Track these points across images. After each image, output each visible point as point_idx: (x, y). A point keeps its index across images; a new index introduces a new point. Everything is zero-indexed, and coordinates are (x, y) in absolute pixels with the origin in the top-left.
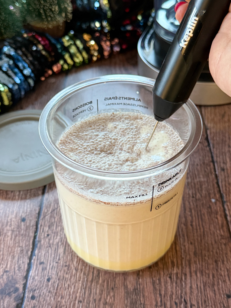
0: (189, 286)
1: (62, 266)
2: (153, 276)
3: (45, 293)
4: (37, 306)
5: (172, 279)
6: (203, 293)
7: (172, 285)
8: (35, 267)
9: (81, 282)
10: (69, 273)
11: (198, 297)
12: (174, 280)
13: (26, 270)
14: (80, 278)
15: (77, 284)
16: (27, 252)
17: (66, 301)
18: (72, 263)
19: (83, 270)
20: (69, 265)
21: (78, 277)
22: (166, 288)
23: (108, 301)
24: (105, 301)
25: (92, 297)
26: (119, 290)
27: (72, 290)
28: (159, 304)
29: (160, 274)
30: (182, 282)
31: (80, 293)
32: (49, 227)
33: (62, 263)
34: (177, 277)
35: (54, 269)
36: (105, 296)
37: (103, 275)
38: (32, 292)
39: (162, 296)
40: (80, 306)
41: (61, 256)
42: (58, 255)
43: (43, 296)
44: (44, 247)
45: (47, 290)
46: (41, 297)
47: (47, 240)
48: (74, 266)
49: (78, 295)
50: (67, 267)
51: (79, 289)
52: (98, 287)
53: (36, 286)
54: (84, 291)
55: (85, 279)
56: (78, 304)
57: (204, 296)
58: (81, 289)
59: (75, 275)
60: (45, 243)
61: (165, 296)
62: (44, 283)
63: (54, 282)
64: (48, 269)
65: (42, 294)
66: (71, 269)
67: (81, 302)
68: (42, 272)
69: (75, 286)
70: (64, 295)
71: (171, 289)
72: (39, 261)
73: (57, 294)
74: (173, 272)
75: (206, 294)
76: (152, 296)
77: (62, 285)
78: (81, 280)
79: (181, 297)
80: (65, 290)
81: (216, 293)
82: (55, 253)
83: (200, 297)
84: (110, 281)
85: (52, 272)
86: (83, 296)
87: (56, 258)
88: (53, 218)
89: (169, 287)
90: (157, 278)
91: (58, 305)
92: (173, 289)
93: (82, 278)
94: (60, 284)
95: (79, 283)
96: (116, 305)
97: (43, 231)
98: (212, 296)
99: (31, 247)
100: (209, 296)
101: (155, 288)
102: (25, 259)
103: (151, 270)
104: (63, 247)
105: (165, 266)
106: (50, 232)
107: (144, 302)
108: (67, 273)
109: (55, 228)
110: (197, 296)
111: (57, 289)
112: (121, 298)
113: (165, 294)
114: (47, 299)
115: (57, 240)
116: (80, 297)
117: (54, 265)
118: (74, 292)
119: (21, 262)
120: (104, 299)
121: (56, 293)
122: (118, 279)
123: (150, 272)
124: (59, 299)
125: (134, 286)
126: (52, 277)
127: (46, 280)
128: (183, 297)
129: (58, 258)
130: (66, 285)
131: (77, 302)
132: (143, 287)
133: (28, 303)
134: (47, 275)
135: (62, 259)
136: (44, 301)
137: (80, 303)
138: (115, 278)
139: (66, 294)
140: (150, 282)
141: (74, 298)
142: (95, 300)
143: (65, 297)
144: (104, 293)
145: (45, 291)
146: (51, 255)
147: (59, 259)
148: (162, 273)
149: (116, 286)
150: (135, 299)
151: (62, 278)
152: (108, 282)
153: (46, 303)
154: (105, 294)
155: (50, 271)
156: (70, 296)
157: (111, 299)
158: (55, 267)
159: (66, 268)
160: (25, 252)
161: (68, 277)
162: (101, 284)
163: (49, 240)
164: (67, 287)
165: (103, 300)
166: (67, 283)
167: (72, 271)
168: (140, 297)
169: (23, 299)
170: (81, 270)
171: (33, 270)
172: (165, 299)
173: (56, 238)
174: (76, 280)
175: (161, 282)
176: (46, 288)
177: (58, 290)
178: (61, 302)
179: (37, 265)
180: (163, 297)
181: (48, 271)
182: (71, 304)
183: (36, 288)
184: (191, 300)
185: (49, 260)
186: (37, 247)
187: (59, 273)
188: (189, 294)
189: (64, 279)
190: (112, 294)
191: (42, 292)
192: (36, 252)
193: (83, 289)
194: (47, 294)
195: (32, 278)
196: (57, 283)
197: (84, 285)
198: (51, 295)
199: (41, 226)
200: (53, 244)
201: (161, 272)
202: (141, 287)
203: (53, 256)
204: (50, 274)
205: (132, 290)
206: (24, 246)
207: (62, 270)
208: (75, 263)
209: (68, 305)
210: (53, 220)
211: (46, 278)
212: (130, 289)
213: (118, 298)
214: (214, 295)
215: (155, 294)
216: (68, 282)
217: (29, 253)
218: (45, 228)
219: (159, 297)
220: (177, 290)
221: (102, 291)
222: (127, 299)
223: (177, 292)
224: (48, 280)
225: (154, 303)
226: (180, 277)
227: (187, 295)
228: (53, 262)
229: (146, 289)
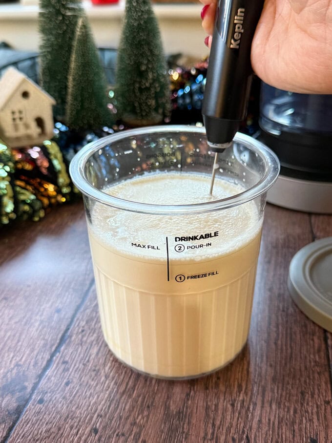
0: (258, 419)
1: (90, 370)
2: (209, 399)
3: (57, 398)
4: (42, 412)
5: (235, 408)
6: (277, 431)
7: (232, 415)
8: (55, 365)
9: (108, 392)
10: (96, 379)
11: (268, 436)
12: (237, 409)
13: (42, 367)
14: (109, 387)
15: (102, 394)
16: (51, 347)
17: (82, 412)
18: (103, 368)
19: (115, 378)
20: (99, 370)
21: (106, 385)
22: (224, 417)
23: (138, 421)
24: (134, 420)
25: (117, 413)
26: (157, 410)
27: (94, 401)
28: (209, 436)
29: (218, 398)
30: (249, 413)
31: (104, 405)
32: (87, 322)
33: (90, 366)
34: (242, 405)
35: (78, 372)
36: (135, 414)
37: (139, 387)
38: (42, 394)
39: (215, 427)
40: (98, 421)
41: (91, 358)
42: (89, 355)
43: (54, 402)
44: (74, 345)
45: (62, 395)
46: (51, 402)
47: (80, 336)
48: (105, 372)
49: (100, 408)
50: (95, 372)
51: (103, 400)
52: (130, 402)
53: (49, 388)
54: (108, 404)
55: (115, 389)
56: (97, 418)
57: (277, 436)
58: (105, 402)
59: (102, 383)
60: (77, 340)
61: (219, 428)
62: (60, 386)
63: (73, 388)
64: (71, 370)
65: (53, 399)
66: (100, 374)
67: (101, 416)
68: (62, 373)
69: (98, 397)
70: (82, 405)
71: (231, 419)
72: (62, 359)
73: (73, 402)
74: (237, 399)
75: (280, 434)
76: (201, 424)
77: (83, 392)
78: (110, 390)
79: (243, 432)
80: (85, 398)
81: (296, 434)
82: (85, 352)
83: (271, 436)
84: (147, 396)
85: (74, 374)
86: (106, 409)
87: (85, 359)
88: (95, 313)
89: (228, 417)
90: (214, 403)
91: (70, 416)
92: (233, 421)
93: (111, 387)
94: (80, 391)
95: (105, 393)
96: (147, 427)
97: (78, 325)
98: (289, 437)
99: (58, 341)
100: (284, 436)
101: (207, 415)
102: (46, 354)
103: (208, 391)
104: (97, 346)
105: (228, 390)
106: (86, 328)
107: (189, 430)
108: (93, 380)
109: (93, 324)
110: (266, 435)
111: (74, 396)
112: (158, 420)
113: (220, 424)
114: (58, 406)
115: (93, 338)
116: (102, 410)
117: (80, 367)
118: (95, 403)
119: (41, 357)
120: (134, 417)
121: (71, 402)
122: (159, 395)
123: (205, 394)
124: (74, 409)
125: (178, 409)
126: (72, 381)
127: (63, 384)
128: (246, 433)
129: (87, 359)
130: (88, 394)
131: (96, 415)
132: (192, 411)
133: (33, 407)
134: (67, 377)
135: (92, 361)
136: (53, 407)
137: (99, 418)
138: (156, 394)
139: (85, 404)
140: (203, 407)
141: (93, 410)
142: (121, 418)
143: (82, 407)
144: (135, 410)
145: (58, 396)
146: (79, 355)
147: (88, 361)
148: (222, 398)
149: (154, 404)
150: (177, 425)
151: (85, 384)
152: (145, 397)
153: (54, 410)
154: (136, 412)
155: (73, 373)
156: (89, 407)
157: (142, 420)
158: (80, 370)
159: (93, 374)
160: (48, 346)
161: (93, 384)
162: (133, 399)
163: (83, 336)
164: (88, 395)
165: (131, 418)
166: (89, 390)
167: (101, 378)
168: (184, 424)
169: (27, 401)
170: (113, 378)
171: (52, 369)
172: (219, 431)
173: (92, 336)
174: (102, 390)
175: (218, 409)
176: (61, 393)
177: (76, 398)
178: (75, 412)
179: (58, 363)
180: (216, 429)
181: (69, 373)
182: (87, 417)
183: (49, 390)
184: (257, 438)
185: (75, 360)
186: (65, 342)
187: (83, 379)
188: (255, 430)
189: (88, 386)
190: (146, 413)
191: (54, 397)
192: (62, 348)
193: (109, 401)
194: (60, 399)
195: (47, 378)
196: (77, 389)
197: (110, 397)
198: (65, 402)
199: (78, 319)
200: (86, 342)
201: (221, 395)
202: (189, 411)
203: (82, 355)
204: (71, 377)
205: (175, 413)
206: (50, 339)
207: (88, 374)
208: (107, 368)
209: (82, 418)
210: (94, 315)
211: (65, 381)
212: (173, 411)
213: (153, 419)
214: (291, 436)
215: (206, 423)
216: (92, 390)
217: (54, 348)
218: (81, 322)
219: (211, 427)
220: (239, 422)
221: (133, 408)
222: (165, 423)
223: (238, 426)
224: (67, 384)
225: (202, 434)
226: (247, 406)
227: (252, 431)
228: (80, 362)
229: (194, 415)
